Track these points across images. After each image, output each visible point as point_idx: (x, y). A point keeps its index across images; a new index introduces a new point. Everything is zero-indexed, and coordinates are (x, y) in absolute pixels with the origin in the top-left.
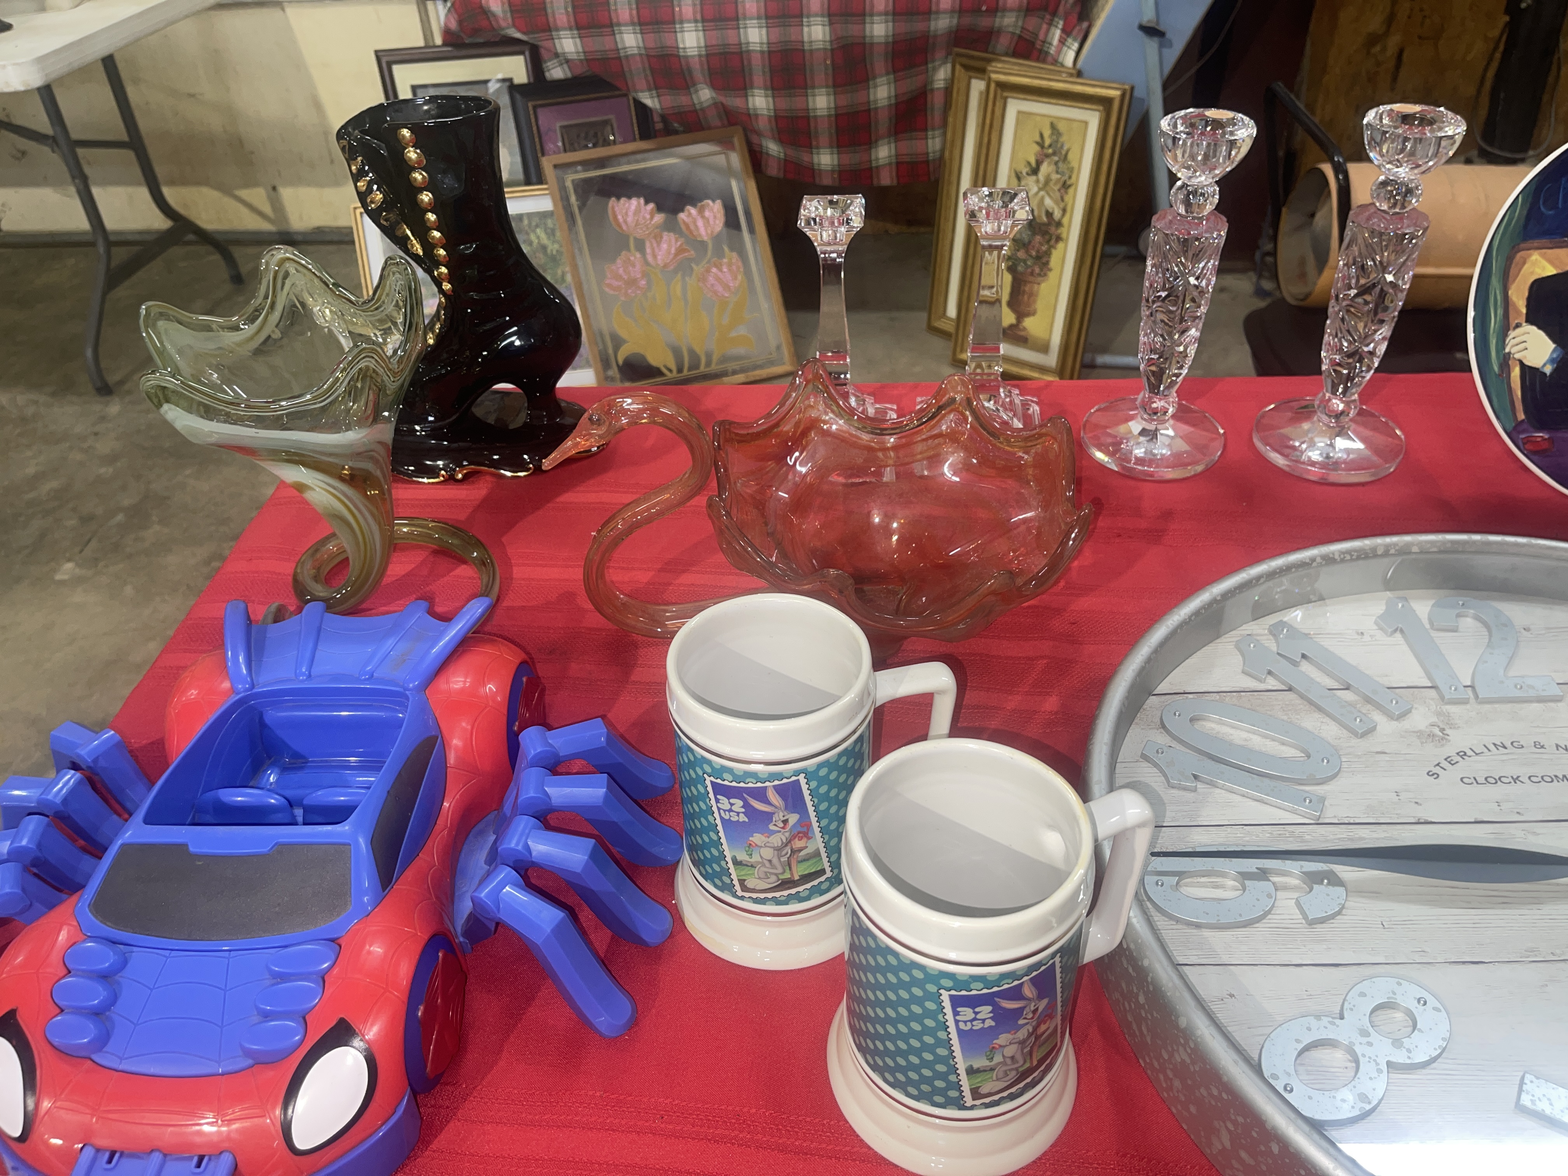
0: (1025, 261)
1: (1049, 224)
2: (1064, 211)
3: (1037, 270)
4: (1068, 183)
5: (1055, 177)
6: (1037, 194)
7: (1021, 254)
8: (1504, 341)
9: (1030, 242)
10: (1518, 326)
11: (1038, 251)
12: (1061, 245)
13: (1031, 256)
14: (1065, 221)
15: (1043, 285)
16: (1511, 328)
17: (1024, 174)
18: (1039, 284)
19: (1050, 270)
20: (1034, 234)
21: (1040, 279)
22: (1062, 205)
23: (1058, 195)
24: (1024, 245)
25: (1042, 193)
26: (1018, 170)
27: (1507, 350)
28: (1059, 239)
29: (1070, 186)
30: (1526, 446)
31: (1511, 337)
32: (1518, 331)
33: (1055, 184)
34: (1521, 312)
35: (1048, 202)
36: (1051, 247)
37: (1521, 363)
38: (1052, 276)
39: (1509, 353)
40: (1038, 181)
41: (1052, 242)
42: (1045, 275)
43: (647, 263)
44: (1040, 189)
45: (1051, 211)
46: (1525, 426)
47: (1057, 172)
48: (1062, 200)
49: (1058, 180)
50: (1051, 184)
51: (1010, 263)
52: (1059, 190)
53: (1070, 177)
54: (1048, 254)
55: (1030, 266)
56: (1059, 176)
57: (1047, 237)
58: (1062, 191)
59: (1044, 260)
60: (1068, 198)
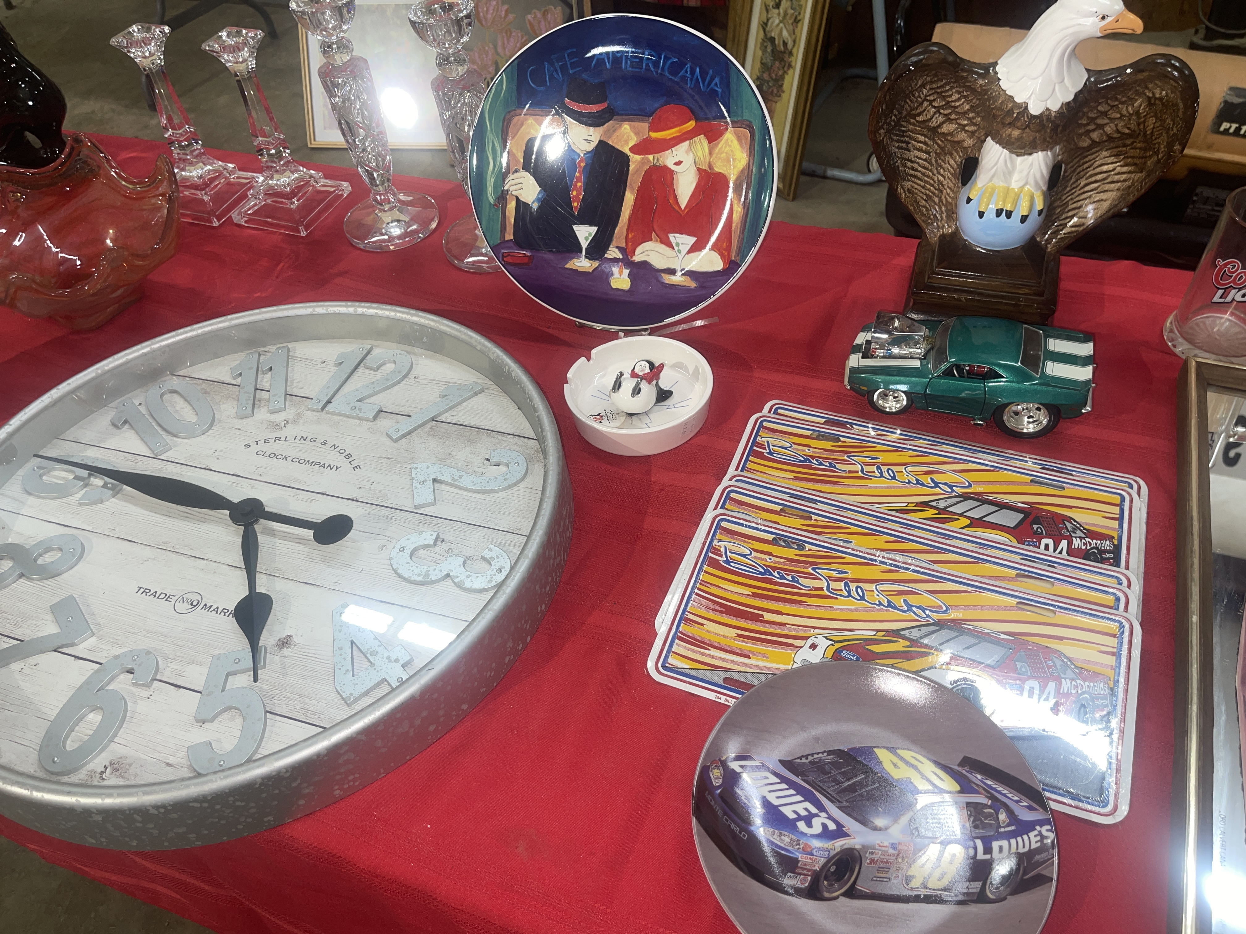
0: (768, 82)
1: (785, 52)
2: (794, 42)
3: (775, 91)
4: (799, 18)
5: (791, 11)
6: (778, 25)
7: (766, 76)
8: (504, 181)
9: (772, 66)
10: (516, 171)
11: (776, 75)
12: (790, 71)
13: (771, 78)
14: (794, 51)
15: (778, 104)
16: (511, 172)
17: (771, 7)
18: (776, 102)
19: (783, 92)
20: (775, 60)
21: (776, 99)
22: (793, 37)
23: (791, 27)
24: (768, 68)
25: (781, 25)
26: (767, 3)
27: (506, 188)
28: (790, 66)
29: (799, 21)
30: (505, 259)
31: (510, 178)
32: (516, 175)
33: (790, 19)
34: (520, 161)
35: (785, 33)
36: (785, 72)
37: (517, 198)
38: (785, 96)
39: (508, 191)
40: (779, 14)
41: (786, 69)
42: (780, 96)
43: (497, 53)
44: (781, 22)
45: (786, 41)
46: (511, 244)
47: (792, 9)
48: (794, 33)
49: (792, 14)
50: (788, 17)
51: (759, 83)
52: (792, 24)
53: (799, 13)
54: (782, 78)
55: (771, 87)
56: (793, 11)
57: (783, 64)
58: (795, 24)
59: (780, 83)
60: (797, 31)
